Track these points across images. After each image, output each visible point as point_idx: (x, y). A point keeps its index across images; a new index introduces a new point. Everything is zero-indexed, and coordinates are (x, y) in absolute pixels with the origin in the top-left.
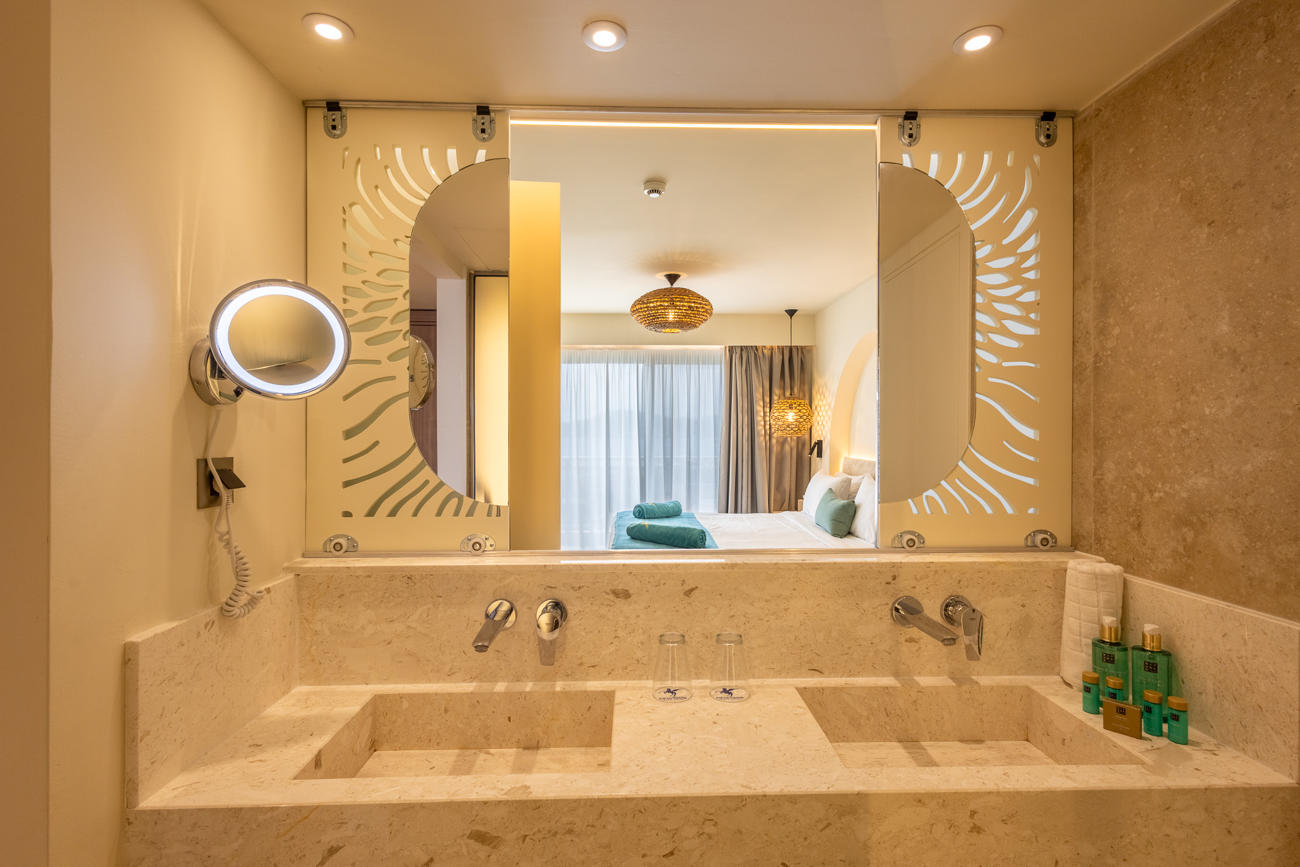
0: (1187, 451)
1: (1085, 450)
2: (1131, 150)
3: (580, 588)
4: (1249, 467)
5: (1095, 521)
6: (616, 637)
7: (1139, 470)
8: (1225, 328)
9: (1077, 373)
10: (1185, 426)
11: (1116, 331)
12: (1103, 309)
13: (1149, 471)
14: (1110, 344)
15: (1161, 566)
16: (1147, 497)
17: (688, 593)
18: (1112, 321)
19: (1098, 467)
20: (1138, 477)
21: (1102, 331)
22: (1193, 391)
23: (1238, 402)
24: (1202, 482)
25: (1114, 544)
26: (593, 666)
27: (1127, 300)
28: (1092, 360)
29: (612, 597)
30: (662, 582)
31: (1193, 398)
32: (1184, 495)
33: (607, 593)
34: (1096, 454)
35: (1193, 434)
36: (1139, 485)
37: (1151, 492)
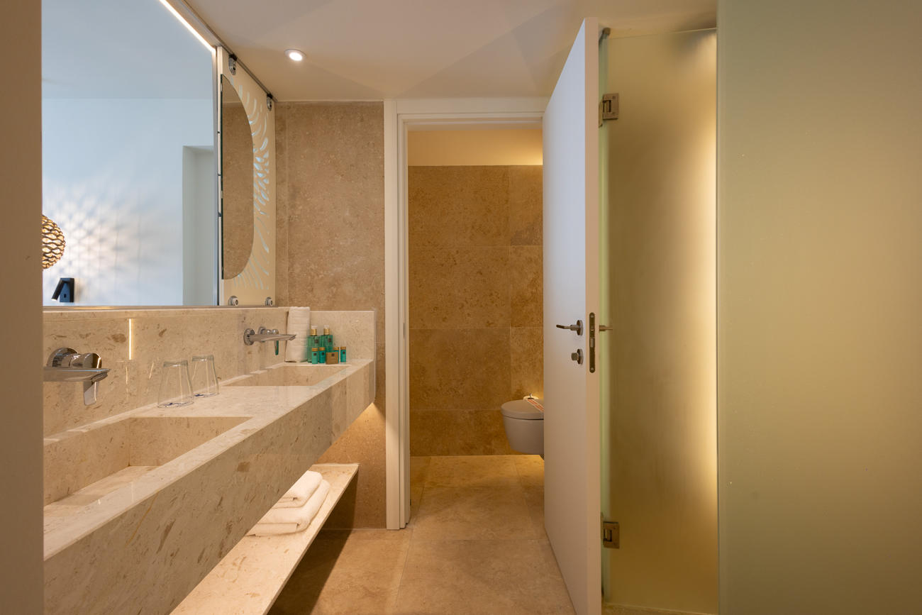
0: (334, 258)
1: (283, 259)
2: (307, 133)
3: (87, 335)
4: (356, 263)
5: (289, 292)
6: (116, 377)
7: (312, 266)
8: (347, 214)
9: (279, 223)
10: (333, 249)
11: (301, 207)
12: (293, 196)
13: (316, 267)
14: (297, 212)
15: (322, 305)
16: (316, 278)
17: (161, 334)
18: (298, 203)
19: (291, 267)
20: (312, 269)
21: (293, 206)
22: (336, 236)
23: (352, 241)
24: (339, 269)
25: (300, 300)
26: (97, 407)
27: (306, 195)
28: (287, 218)
29: (112, 342)
30: (146, 326)
31: (336, 238)
32: (332, 275)
33: (109, 339)
34: (289, 261)
35: (336, 252)
36: (312, 273)
37: (318, 275)
